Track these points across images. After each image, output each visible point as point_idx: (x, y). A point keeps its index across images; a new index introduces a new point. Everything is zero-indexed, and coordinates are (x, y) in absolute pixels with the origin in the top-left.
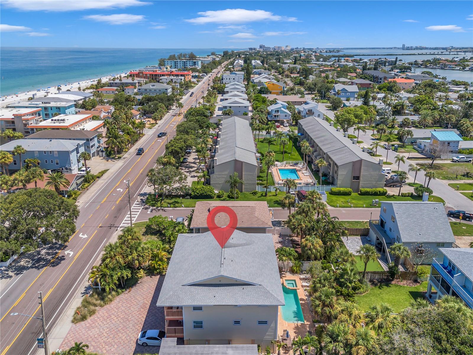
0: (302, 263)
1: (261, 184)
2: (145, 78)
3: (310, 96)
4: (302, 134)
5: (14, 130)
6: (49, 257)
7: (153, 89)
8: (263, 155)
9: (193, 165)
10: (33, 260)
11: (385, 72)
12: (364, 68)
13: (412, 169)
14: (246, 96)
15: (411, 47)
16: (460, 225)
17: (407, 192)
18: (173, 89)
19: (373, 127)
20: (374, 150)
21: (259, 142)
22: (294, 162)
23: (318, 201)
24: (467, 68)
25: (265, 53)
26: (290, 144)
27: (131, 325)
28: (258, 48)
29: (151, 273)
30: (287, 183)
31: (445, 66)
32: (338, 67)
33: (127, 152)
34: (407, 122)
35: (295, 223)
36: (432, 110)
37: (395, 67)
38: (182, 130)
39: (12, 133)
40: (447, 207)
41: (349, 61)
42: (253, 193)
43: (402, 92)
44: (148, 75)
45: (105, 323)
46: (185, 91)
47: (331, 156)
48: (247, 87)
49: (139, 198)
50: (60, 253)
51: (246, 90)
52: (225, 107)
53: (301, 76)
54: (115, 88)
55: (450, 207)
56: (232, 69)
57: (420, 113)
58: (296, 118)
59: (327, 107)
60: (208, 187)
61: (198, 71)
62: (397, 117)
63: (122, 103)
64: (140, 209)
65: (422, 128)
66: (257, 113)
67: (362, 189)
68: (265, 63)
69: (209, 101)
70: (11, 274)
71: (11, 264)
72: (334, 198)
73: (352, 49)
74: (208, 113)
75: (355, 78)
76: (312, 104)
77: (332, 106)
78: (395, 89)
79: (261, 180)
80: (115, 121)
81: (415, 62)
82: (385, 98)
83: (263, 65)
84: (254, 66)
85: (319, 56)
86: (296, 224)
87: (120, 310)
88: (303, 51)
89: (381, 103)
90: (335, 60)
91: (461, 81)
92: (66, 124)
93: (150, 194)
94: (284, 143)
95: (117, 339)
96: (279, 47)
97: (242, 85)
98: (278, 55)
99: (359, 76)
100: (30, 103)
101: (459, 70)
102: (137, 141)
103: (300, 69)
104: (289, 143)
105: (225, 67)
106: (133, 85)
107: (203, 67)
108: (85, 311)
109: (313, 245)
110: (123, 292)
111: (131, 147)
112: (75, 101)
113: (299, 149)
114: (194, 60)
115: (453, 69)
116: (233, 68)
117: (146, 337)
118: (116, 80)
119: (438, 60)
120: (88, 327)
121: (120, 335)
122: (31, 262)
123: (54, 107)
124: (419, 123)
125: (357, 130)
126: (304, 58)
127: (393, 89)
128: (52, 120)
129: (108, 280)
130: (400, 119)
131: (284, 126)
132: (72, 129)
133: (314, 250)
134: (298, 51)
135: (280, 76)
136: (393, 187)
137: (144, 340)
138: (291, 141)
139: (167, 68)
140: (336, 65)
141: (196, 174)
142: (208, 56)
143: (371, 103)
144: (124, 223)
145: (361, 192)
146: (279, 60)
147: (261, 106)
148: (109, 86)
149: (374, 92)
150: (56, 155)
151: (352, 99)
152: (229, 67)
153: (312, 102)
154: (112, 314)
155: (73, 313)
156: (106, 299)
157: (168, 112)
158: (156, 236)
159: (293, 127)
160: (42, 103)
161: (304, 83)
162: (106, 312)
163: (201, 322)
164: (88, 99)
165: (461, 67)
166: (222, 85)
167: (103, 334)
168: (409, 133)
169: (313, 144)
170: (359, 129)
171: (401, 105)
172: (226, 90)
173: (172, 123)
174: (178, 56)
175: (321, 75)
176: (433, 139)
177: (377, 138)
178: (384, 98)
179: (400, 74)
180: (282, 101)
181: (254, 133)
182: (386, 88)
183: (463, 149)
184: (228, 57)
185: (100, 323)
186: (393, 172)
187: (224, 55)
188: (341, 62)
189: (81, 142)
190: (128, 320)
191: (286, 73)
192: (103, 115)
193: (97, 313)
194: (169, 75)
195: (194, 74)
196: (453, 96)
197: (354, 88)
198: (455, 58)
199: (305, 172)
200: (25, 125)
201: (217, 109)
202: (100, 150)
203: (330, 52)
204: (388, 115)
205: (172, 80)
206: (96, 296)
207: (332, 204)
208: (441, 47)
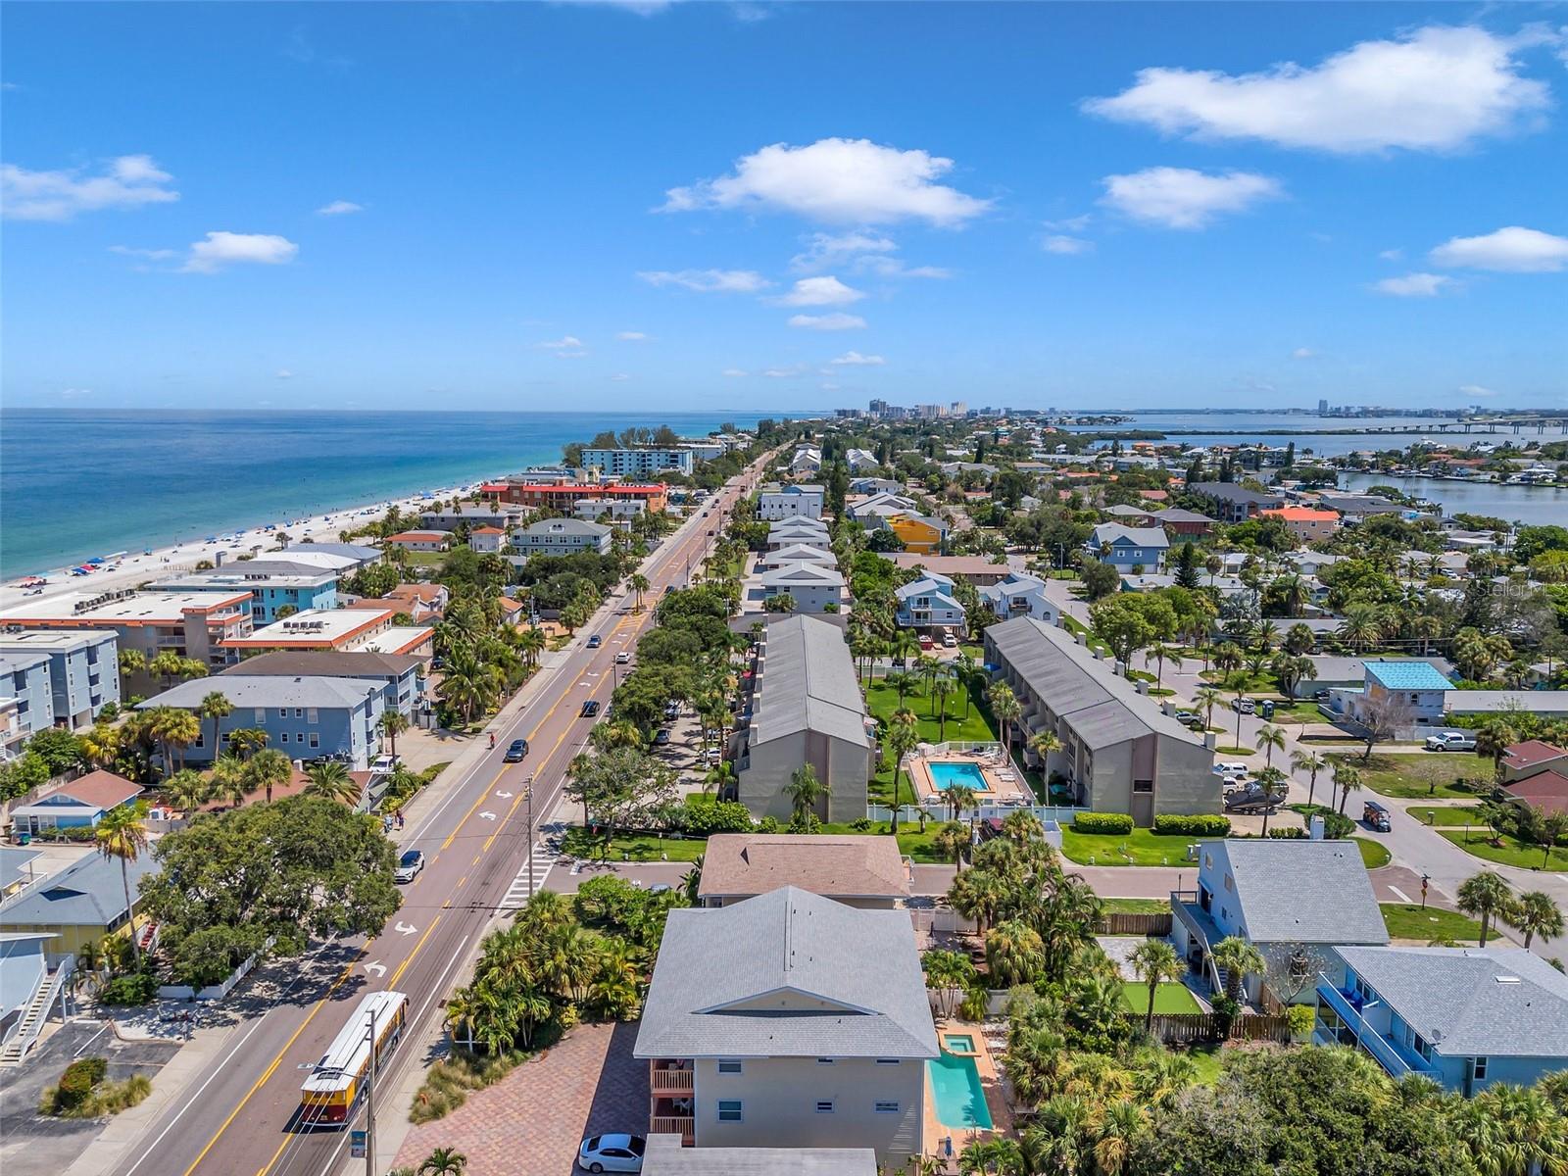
0: (989, 995)
1: (879, 802)
2: (527, 504)
3: (1023, 559)
4: (996, 668)
5: (181, 652)
6: (324, 979)
7: (556, 536)
8: (883, 724)
9: (684, 750)
10: (284, 985)
11: (1256, 490)
12: (1191, 477)
13: (1302, 765)
14: (831, 558)
15: (1348, 408)
16: (1424, 913)
17: (1285, 828)
18: (615, 535)
19: (1205, 651)
20: (1204, 712)
21: (873, 689)
22: (973, 743)
23: (1034, 838)
24: (1515, 478)
25: (886, 427)
26: (959, 695)
27: (557, 1130)
28: (864, 411)
29: (596, 1015)
30: (952, 796)
31: (1447, 469)
32: (1111, 472)
33: (495, 714)
34: (1301, 636)
35: (970, 892)
36: (1379, 602)
37: (1286, 473)
38: (653, 652)
39: (176, 662)
40: (1396, 868)
41: (1149, 453)
42: (856, 826)
43: (1304, 548)
44: (538, 496)
45: (491, 1124)
46: (650, 542)
47: (1073, 725)
48: (833, 529)
49: (543, 838)
50: (352, 969)
51: (833, 540)
52: (772, 589)
53: (997, 500)
54: (443, 533)
55: (1402, 868)
56: (787, 477)
57: (1345, 610)
58: (980, 620)
59: (1071, 590)
60: (733, 807)
61: (684, 482)
62: (1275, 622)
63: (468, 577)
64: (548, 864)
65: (1349, 654)
66: (864, 605)
67: (1161, 818)
68: (888, 457)
69: (722, 573)
70: (232, 1016)
71: (228, 994)
72: (1083, 840)
73: (1161, 412)
74: (722, 605)
75: (1160, 504)
76: (1026, 583)
77: (1089, 588)
78: (1281, 541)
79: (879, 792)
80: (458, 629)
81: (1351, 455)
82: (1249, 567)
83: (882, 463)
84: (855, 466)
85: (1055, 436)
86: (973, 893)
87: (525, 1098)
88: (1004, 421)
89: (1233, 582)
90: (1105, 448)
91: (1484, 516)
92: (326, 635)
93: (571, 828)
94: (943, 691)
95: (527, 1159)
96: (929, 407)
97: (818, 526)
98: (927, 434)
99: (1174, 498)
100: (211, 577)
101: (1490, 482)
102: (520, 684)
103: (993, 478)
104: (956, 690)
105: (764, 470)
106: (495, 523)
107: (700, 470)
108: (439, 1096)
109: (1015, 942)
110: (527, 1058)
111: (505, 704)
112: (337, 571)
113: (984, 707)
114: (669, 448)
115: (1471, 478)
116: (790, 472)
117: (600, 1150)
118: (444, 510)
119: (1427, 450)
120: (451, 1133)
121: (533, 1149)
122: (278, 989)
123: (279, 588)
124: (1342, 638)
125: (1156, 659)
126: (1006, 442)
127: (1275, 539)
128: (286, 625)
129: (495, 1021)
130: (1283, 627)
131: (943, 643)
132: (343, 649)
133: (1018, 957)
134: (988, 419)
135: (932, 498)
136: (1250, 814)
137: (595, 1156)
138: (963, 686)
139: (591, 474)
140: (1108, 464)
141: (694, 776)
142: (713, 435)
143: (1204, 579)
144: (508, 900)
145: (1157, 824)
146: (929, 449)
147: (879, 586)
148: (421, 528)
149: (1216, 548)
150: (313, 718)
151: (1148, 567)
152: (779, 469)
153: (1028, 577)
154: (507, 1105)
155: (409, 1101)
156: (488, 1071)
157: (602, 603)
158: (600, 931)
159: (972, 649)
160: (247, 577)
161: (1004, 518)
162: (492, 1101)
163: (738, 1105)
164: (369, 565)
165: (1497, 475)
166: (760, 523)
167: (489, 1146)
168: (1305, 668)
169: (1025, 694)
170: (1159, 653)
171: (1291, 587)
172: (771, 539)
173: (616, 634)
174: (622, 436)
175: (1058, 495)
176: (1370, 685)
177: (1215, 681)
178: (1246, 569)
179: (1300, 493)
180: (937, 571)
181: (858, 663)
182: (1251, 536)
183: (1459, 714)
184: (774, 440)
185: (479, 1124)
186: (1250, 774)
187: (760, 433)
188: (1121, 455)
189: (380, 685)
190: (548, 1119)
191: (952, 488)
192: (419, 610)
193: (468, 1103)
194: (602, 495)
195: (673, 492)
196: (1453, 561)
197: (1156, 537)
198: (1478, 443)
199: (1005, 770)
200: (213, 638)
201: (745, 595)
202: (423, 708)
203: (1092, 421)
204: (1249, 616)
205: (610, 509)
206: (463, 1064)
207: (1077, 856)
208: (1443, 409)
